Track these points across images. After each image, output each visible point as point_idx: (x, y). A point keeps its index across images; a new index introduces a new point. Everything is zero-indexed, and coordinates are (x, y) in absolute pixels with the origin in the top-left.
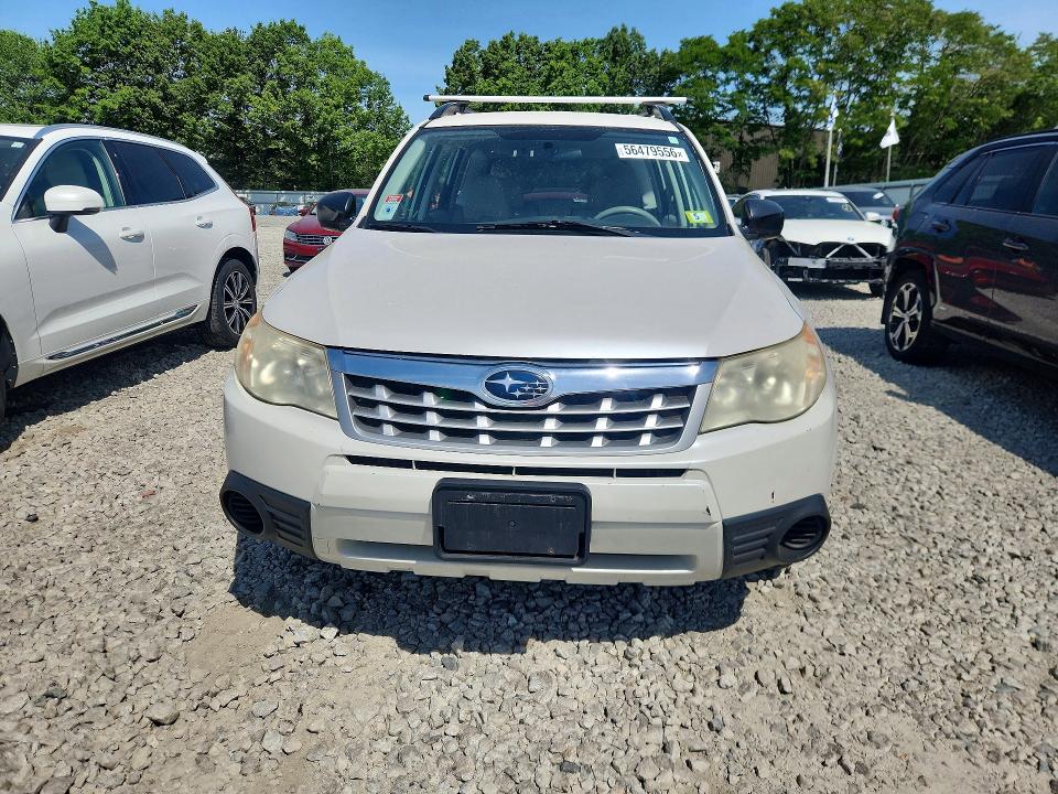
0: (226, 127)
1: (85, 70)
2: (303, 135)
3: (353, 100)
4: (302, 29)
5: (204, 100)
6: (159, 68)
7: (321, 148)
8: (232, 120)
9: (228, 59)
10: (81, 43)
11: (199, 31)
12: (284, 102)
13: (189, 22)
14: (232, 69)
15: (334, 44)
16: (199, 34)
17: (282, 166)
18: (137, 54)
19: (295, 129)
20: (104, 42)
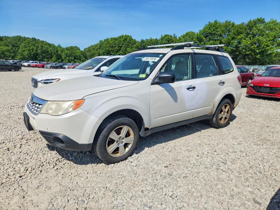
0: (234, 49)
1: (204, 38)
2: (257, 50)
3: (276, 38)
4: (264, 19)
5: (230, 42)
6: (221, 36)
7: (262, 53)
8: (237, 47)
9: (239, 30)
10: (204, 32)
11: (233, 24)
12: (252, 41)
13: (231, 23)
14: (239, 33)
15: (273, 22)
16: (233, 25)
17: (249, 58)
18: (216, 33)
19: (254, 48)
20: (209, 31)
